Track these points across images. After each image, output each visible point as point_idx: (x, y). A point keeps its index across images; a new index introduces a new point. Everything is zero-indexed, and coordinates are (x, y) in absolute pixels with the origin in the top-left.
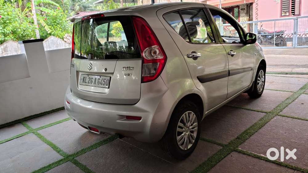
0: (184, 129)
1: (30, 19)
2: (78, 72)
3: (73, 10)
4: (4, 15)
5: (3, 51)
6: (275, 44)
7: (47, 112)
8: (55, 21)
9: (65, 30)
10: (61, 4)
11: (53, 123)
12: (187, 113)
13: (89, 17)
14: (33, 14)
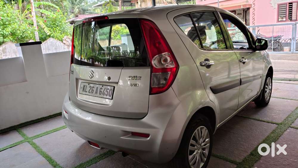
0: (196, 147)
1: (29, 21)
2: (77, 80)
3: (73, 13)
4: (4, 17)
5: (2, 53)
6: (273, 48)
7: (43, 118)
8: (54, 23)
9: (64, 32)
10: (61, 6)
11: (50, 131)
12: (199, 128)
13: (91, 20)
14: (32, 16)
